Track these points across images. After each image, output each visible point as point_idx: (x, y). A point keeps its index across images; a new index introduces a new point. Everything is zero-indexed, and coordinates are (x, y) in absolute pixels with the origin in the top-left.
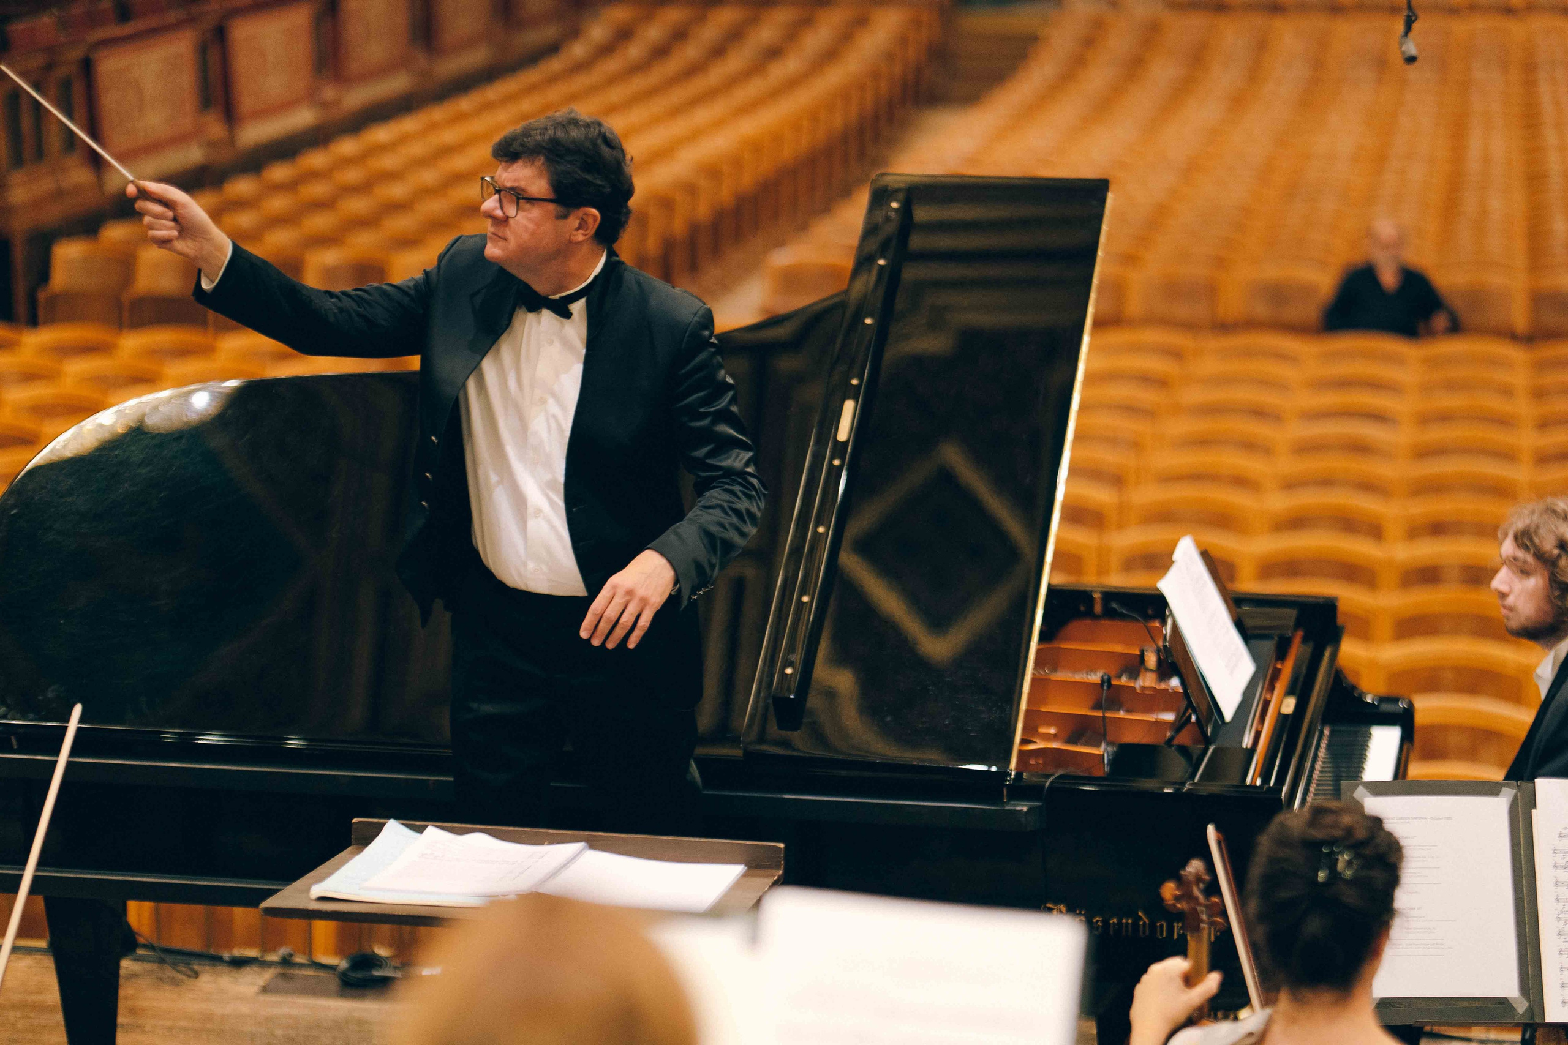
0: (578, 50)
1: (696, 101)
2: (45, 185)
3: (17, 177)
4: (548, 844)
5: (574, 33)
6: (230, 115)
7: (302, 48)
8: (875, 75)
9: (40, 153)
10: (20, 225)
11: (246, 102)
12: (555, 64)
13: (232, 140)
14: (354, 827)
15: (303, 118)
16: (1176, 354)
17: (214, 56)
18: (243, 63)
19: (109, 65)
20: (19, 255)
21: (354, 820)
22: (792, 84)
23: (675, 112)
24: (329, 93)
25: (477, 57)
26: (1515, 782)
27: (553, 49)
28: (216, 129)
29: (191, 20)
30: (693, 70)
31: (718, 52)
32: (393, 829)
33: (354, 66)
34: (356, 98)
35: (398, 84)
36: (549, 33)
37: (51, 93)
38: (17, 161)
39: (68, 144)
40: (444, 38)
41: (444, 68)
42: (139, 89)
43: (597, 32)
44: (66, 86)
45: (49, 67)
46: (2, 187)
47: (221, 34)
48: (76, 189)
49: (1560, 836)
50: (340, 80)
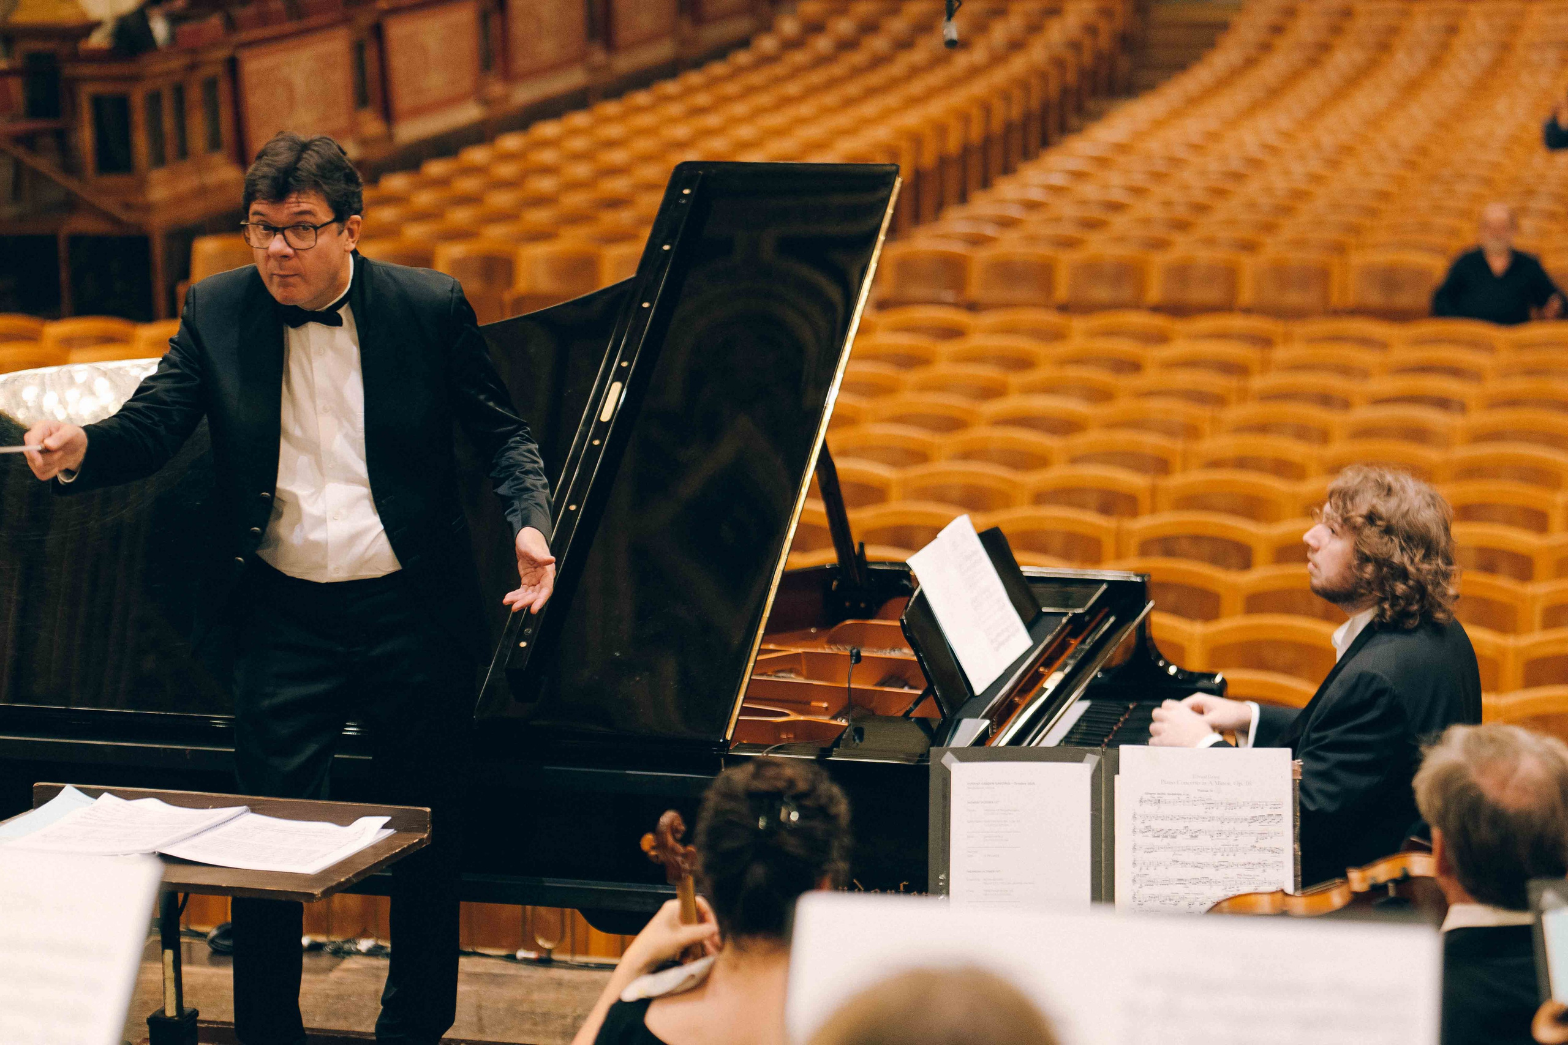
0: (767, 44)
1: (871, 92)
2: (187, 183)
3: (158, 175)
4: (212, 808)
5: (767, 27)
6: (388, 114)
7: (466, 45)
8: (1059, 63)
9: (183, 152)
10: (158, 223)
11: (404, 99)
12: (742, 58)
13: (390, 137)
14: (35, 790)
15: (469, 113)
16: (1265, 342)
17: (371, 54)
18: (400, 62)
19: (254, 66)
20: (158, 250)
21: (35, 784)
22: (974, 72)
23: (849, 103)
24: (497, 89)
25: (662, 51)
26: (1101, 748)
27: (744, 43)
28: (372, 126)
29: (346, 21)
30: (878, 62)
31: (904, 44)
32: (69, 792)
33: (522, 63)
34: (524, 94)
35: (573, 79)
36: (740, 26)
37: (195, 94)
38: (159, 160)
39: (215, 144)
40: (624, 34)
41: (624, 63)
42: (289, 87)
43: (789, 26)
44: (211, 85)
45: (192, 67)
46: (142, 185)
47: (378, 32)
48: (222, 187)
49: (1141, 801)
50: (509, 76)
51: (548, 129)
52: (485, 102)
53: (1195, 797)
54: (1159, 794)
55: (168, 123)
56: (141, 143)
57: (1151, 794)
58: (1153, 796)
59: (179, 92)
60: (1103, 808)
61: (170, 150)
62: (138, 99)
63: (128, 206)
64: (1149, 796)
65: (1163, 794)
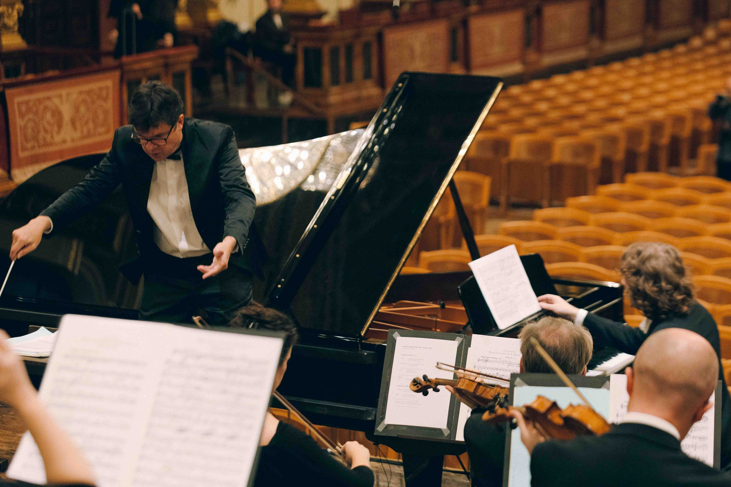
0: (696, 42)
2: (351, 94)
3: (334, 89)
5: (699, 33)
6: (468, 65)
7: (517, 32)
9: (350, 79)
10: (332, 114)
11: (477, 60)
14: (29, 329)
15: (515, 69)
17: (460, 35)
18: (475, 40)
19: (391, 37)
21: (30, 326)
24: (532, 56)
26: (464, 335)
27: (684, 41)
29: (446, 17)
33: (548, 44)
34: (548, 60)
35: (579, 54)
37: (358, 49)
38: (335, 81)
39: (367, 75)
40: (611, 32)
41: (610, 48)
42: (412, 50)
43: (710, 33)
44: (367, 46)
45: (357, 36)
46: (325, 95)
47: (465, 23)
48: (369, 98)
49: (478, 360)
50: (540, 50)
51: (559, 79)
52: (524, 63)
53: (504, 360)
54: (487, 357)
55: (342, 63)
56: (326, 73)
57: (484, 357)
58: (485, 358)
59: (349, 49)
60: (461, 361)
61: (342, 77)
62: (326, 50)
63: (318, 105)
64: (482, 358)
65: (489, 358)
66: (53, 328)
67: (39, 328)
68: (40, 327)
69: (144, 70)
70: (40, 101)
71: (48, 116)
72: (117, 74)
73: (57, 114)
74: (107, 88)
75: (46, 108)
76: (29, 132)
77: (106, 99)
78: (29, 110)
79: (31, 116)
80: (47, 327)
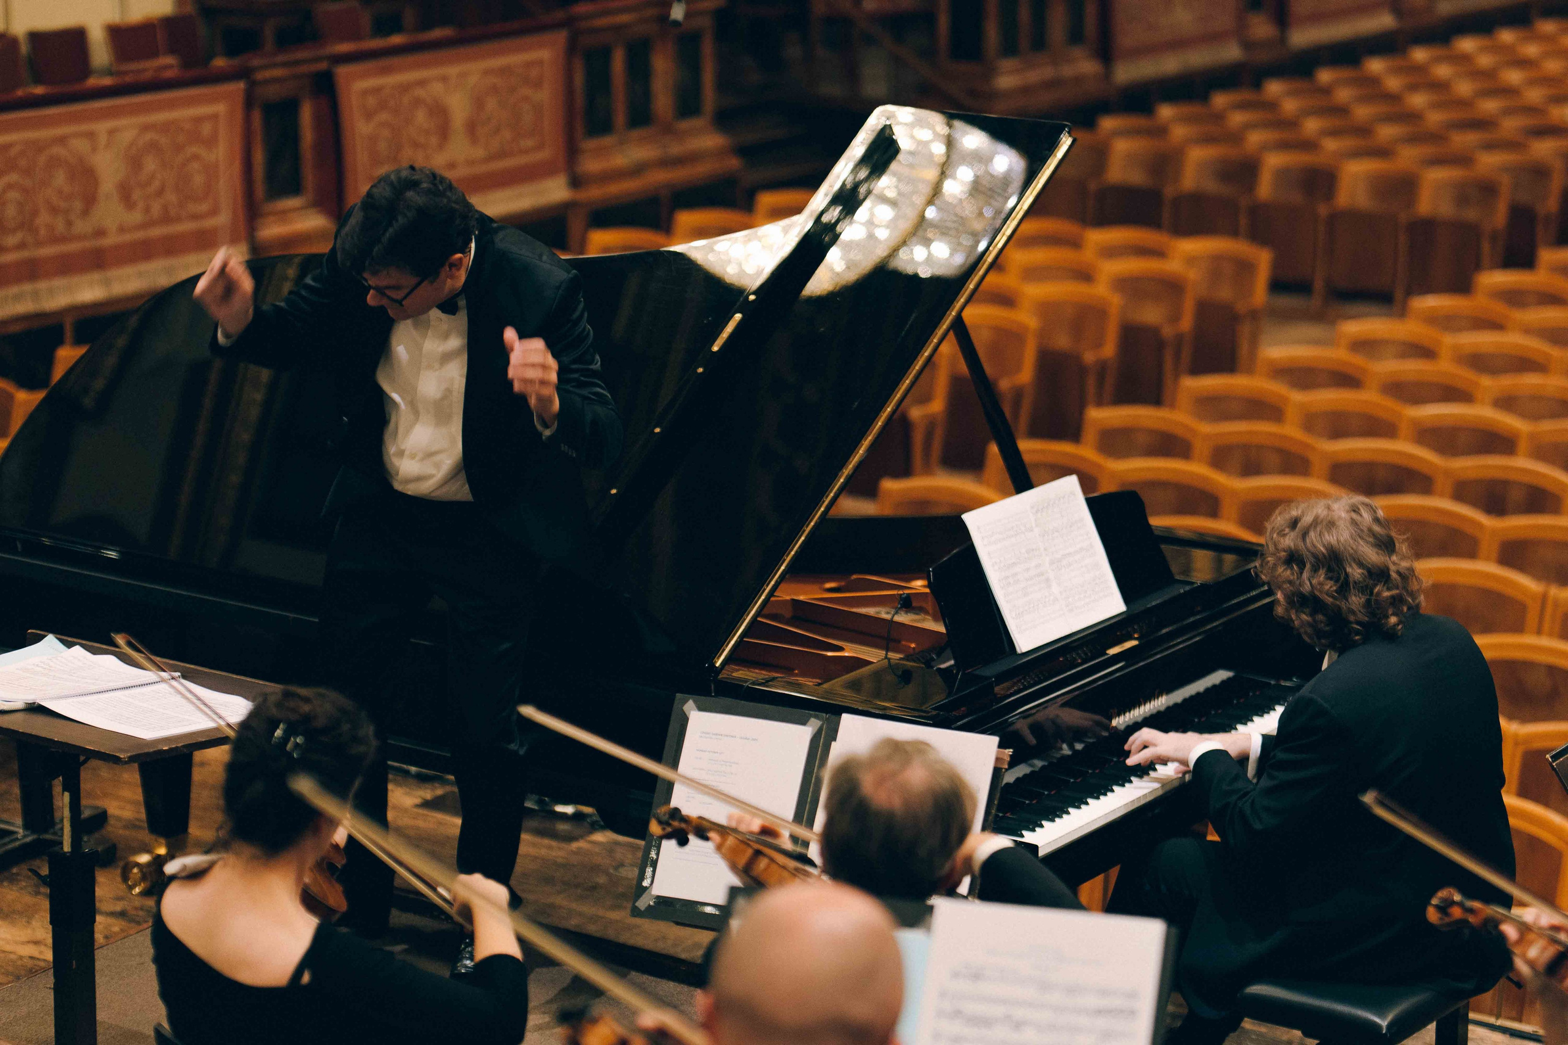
2: (1040, 73)
3: (1007, 64)
6: (1282, 17)
13: (1283, 40)
14: (28, 636)
21: (29, 631)
28: (1263, 28)
32: (50, 640)
34: (1448, 6)
38: (1010, 49)
39: (1076, 36)
46: (990, 72)
48: (1078, 80)
51: (1467, 44)
52: (1399, 11)
55: (1024, 14)
56: (992, 33)
61: (1024, 40)
63: (974, 94)
66: (70, 639)
67: (45, 636)
68: (46, 634)
69: (618, 29)
70: (405, 88)
71: (421, 117)
72: (561, 37)
73: (440, 112)
74: (540, 63)
75: (417, 102)
76: (382, 146)
77: (538, 84)
78: (383, 106)
79: (384, 116)
80: (58, 636)
